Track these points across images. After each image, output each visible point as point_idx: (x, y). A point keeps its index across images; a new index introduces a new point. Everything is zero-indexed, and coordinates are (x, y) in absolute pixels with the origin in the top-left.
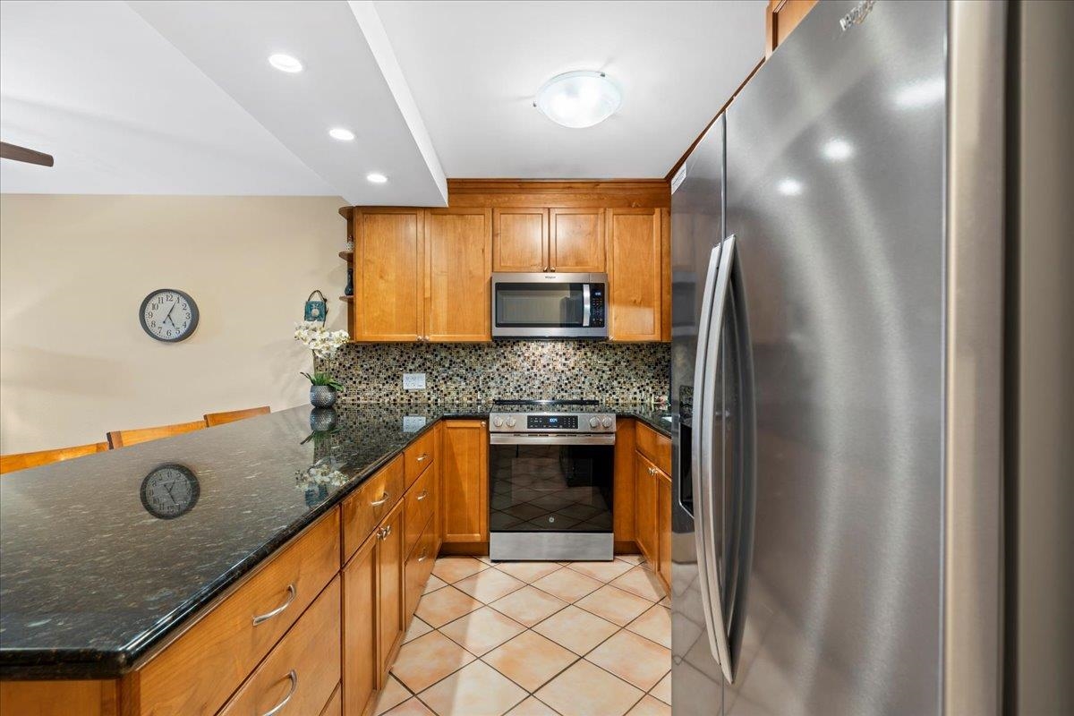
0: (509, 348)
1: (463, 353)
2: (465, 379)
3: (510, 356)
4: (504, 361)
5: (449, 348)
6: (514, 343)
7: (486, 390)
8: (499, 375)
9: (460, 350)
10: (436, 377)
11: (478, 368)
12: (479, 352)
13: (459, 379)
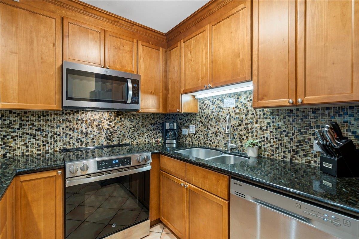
0: (72, 115)
1: (32, 118)
2: (35, 136)
3: (72, 120)
4: (67, 124)
5: (18, 114)
6: (75, 112)
7: (53, 143)
8: (64, 132)
9: (30, 116)
10: (5, 136)
11: (47, 128)
12: (47, 117)
13: (28, 137)
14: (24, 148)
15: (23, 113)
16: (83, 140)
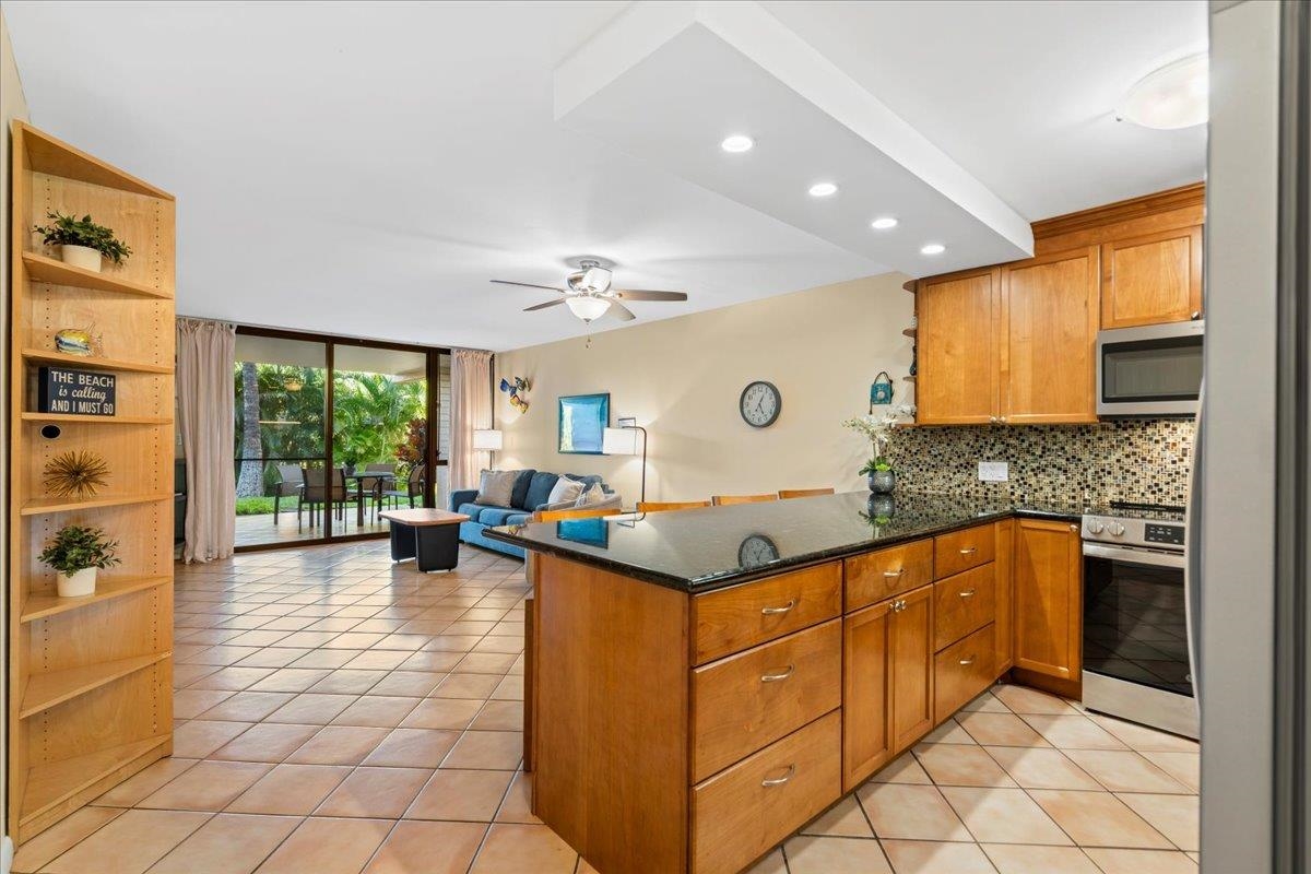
0: (1139, 431)
1: (1061, 437)
2: (1065, 471)
3: (1140, 442)
4: (1128, 449)
5: (1041, 432)
6: (1147, 424)
7: (1099, 488)
8: (1121, 468)
9: (1058, 434)
10: (1023, 467)
11: (1086, 457)
12: (1087, 437)
13: (1055, 470)
14: (1048, 490)
15: (1048, 428)
16: (1165, 489)
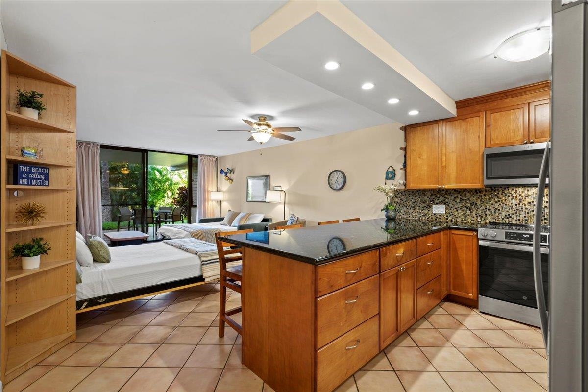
0: (501, 192)
2: (470, 209)
3: (502, 196)
4: (497, 199)
5: (460, 192)
6: (505, 189)
7: (484, 216)
8: (494, 208)
9: (467, 193)
10: (452, 207)
11: (479, 203)
12: (479, 194)
13: (466, 209)
14: (462, 217)
16: (512, 216)
